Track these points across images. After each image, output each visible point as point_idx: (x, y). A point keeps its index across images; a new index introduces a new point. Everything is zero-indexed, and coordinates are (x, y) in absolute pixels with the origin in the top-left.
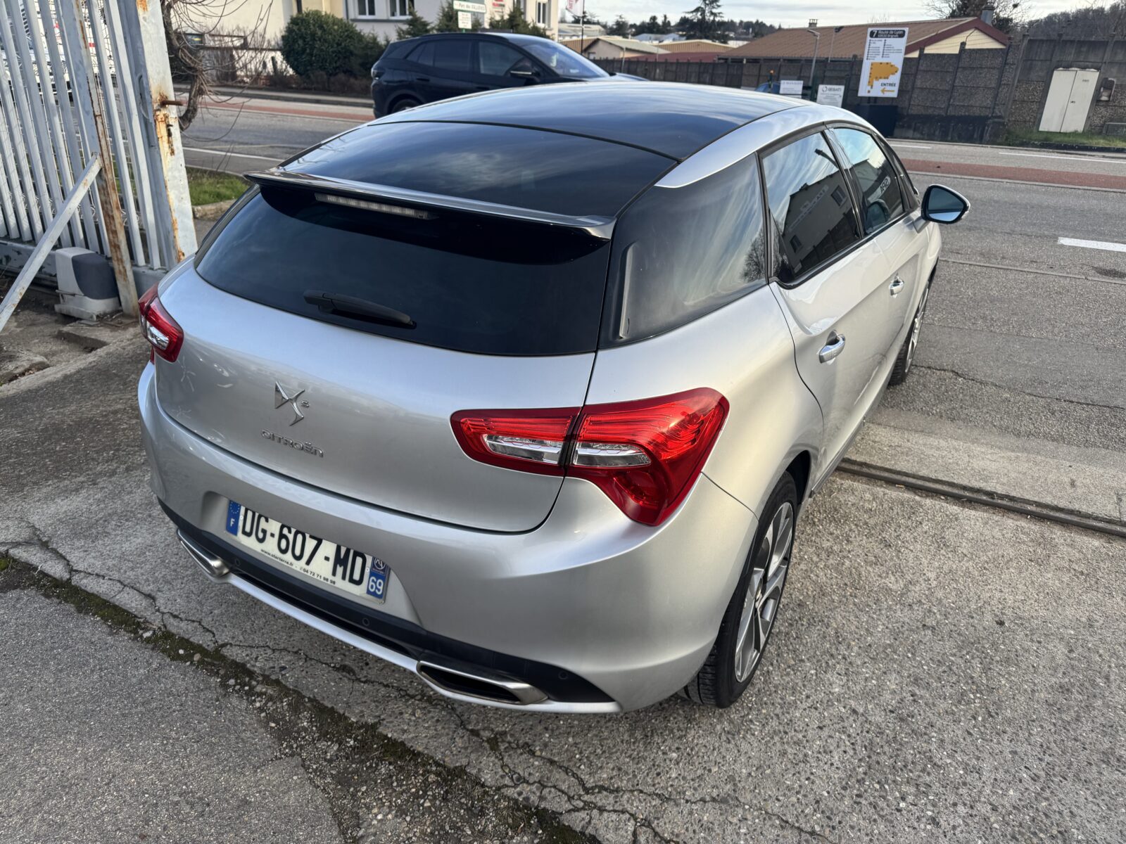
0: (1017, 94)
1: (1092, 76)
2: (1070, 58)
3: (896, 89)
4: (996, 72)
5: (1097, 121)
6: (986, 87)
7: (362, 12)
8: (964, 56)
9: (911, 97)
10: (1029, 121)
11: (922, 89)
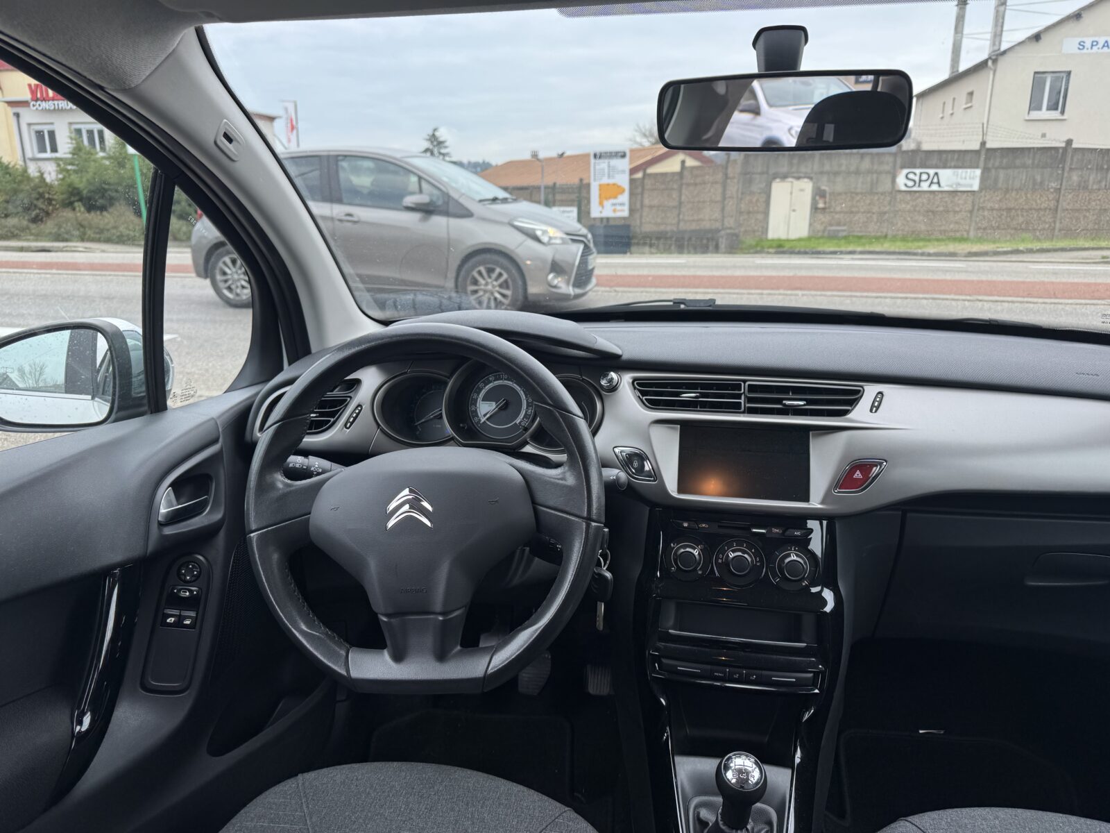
0: (742, 206)
1: (807, 186)
2: (784, 170)
3: (626, 208)
4: (719, 188)
5: (819, 227)
6: (712, 201)
7: (42, 149)
8: (686, 173)
9: (641, 217)
10: (758, 231)
11: (651, 207)
